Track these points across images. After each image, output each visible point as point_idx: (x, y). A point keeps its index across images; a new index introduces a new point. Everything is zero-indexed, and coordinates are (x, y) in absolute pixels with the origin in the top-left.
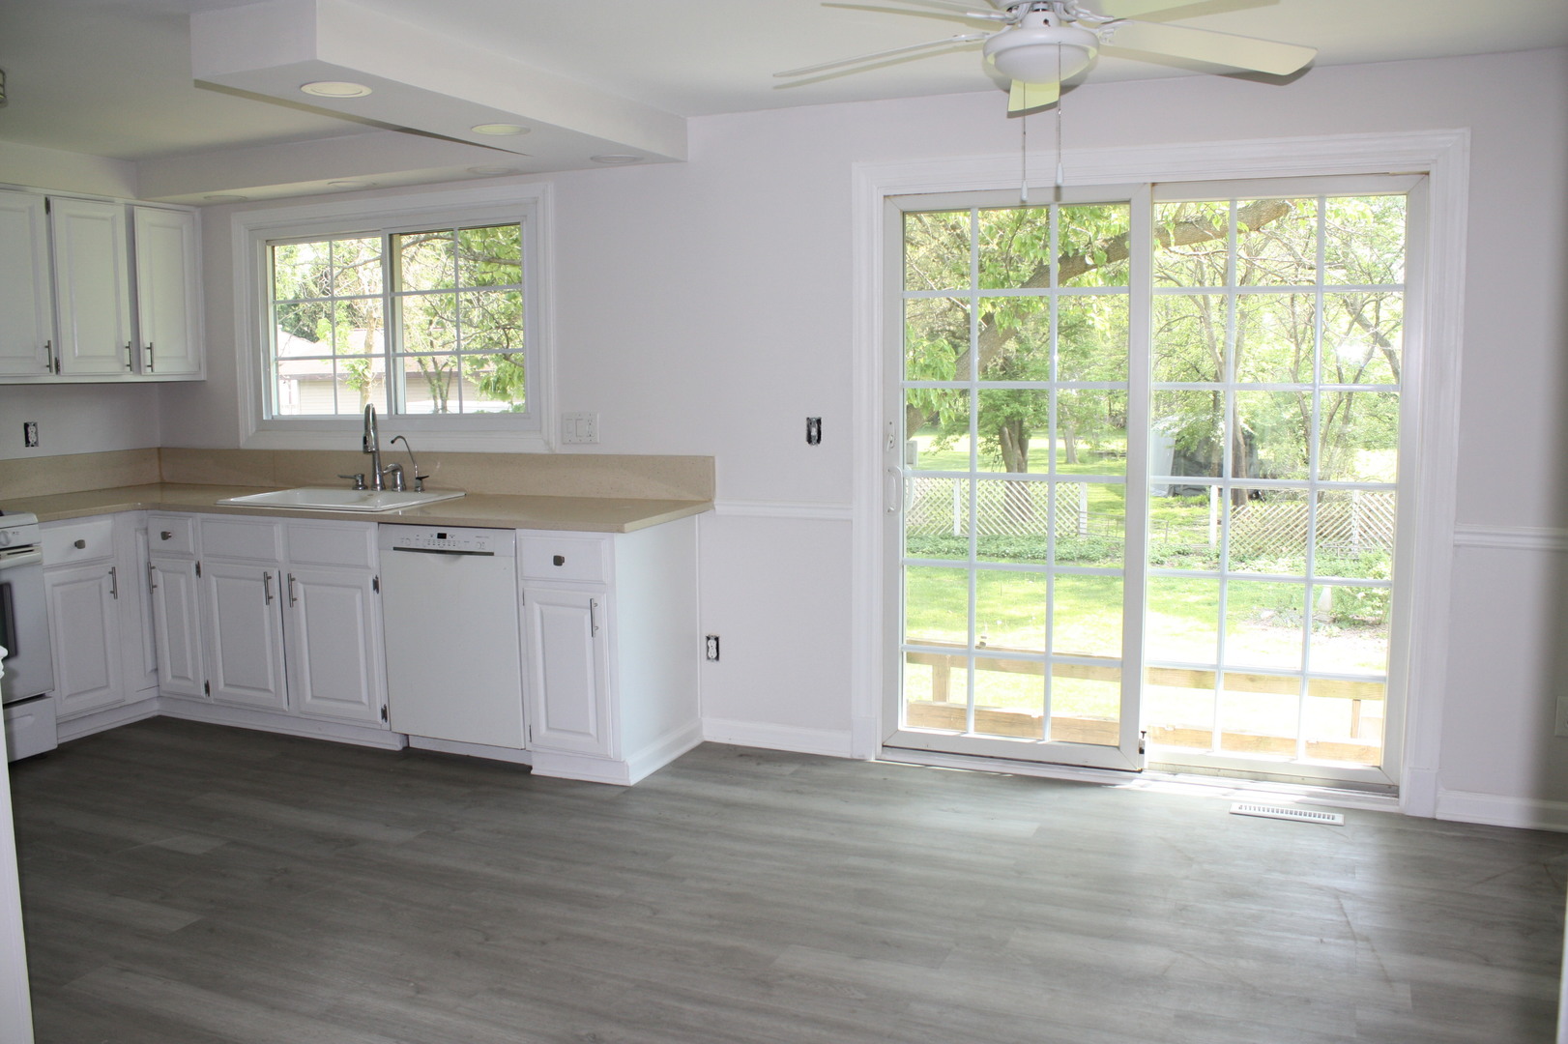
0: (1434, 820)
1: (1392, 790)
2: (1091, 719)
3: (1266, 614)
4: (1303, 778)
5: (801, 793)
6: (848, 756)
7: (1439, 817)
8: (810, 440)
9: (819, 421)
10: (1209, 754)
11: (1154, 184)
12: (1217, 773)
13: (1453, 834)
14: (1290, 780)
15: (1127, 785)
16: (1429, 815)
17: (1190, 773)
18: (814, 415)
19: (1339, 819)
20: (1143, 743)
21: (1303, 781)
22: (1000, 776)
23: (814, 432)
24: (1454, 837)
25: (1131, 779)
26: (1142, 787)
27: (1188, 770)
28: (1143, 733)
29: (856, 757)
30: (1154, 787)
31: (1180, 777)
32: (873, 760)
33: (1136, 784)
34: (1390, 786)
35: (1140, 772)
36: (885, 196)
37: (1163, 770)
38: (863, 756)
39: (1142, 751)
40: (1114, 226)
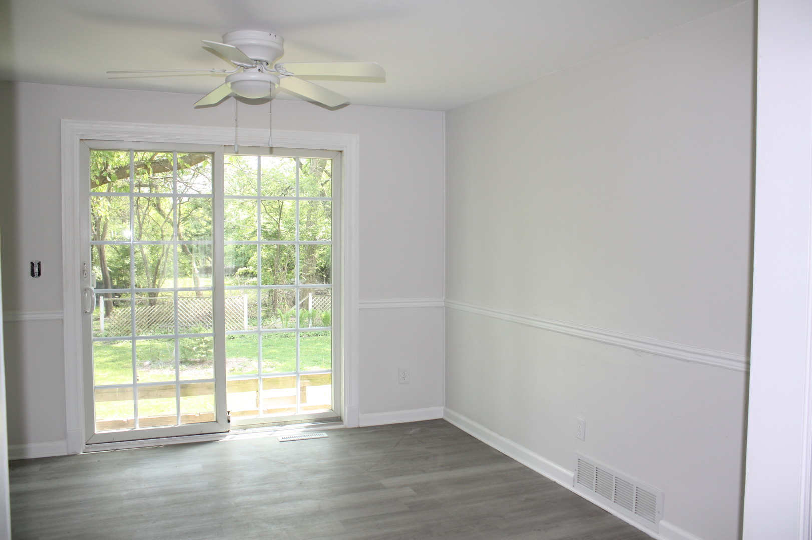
0: (359, 428)
1: (339, 420)
2: (155, 417)
3: (147, 363)
4: (301, 421)
5: (57, 478)
6: (66, 454)
7: (361, 426)
8: (32, 275)
9: (39, 264)
10: (258, 418)
11: (225, 146)
12: (263, 425)
13: (371, 431)
14: (296, 423)
15: (224, 440)
16: (357, 426)
17: (250, 428)
18: (35, 261)
19: (325, 435)
20: (229, 417)
21: (302, 422)
22: (158, 447)
23: (36, 270)
24: (372, 433)
25: (225, 436)
26: (231, 439)
27: (250, 427)
28: (229, 412)
29: (70, 454)
30: (237, 438)
31: (248, 431)
32: (81, 454)
33: (228, 438)
34: (337, 418)
35: (228, 432)
36: (80, 140)
37: (238, 429)
38: (75, 452)
39: (229, 422)
40: (122, 162)
